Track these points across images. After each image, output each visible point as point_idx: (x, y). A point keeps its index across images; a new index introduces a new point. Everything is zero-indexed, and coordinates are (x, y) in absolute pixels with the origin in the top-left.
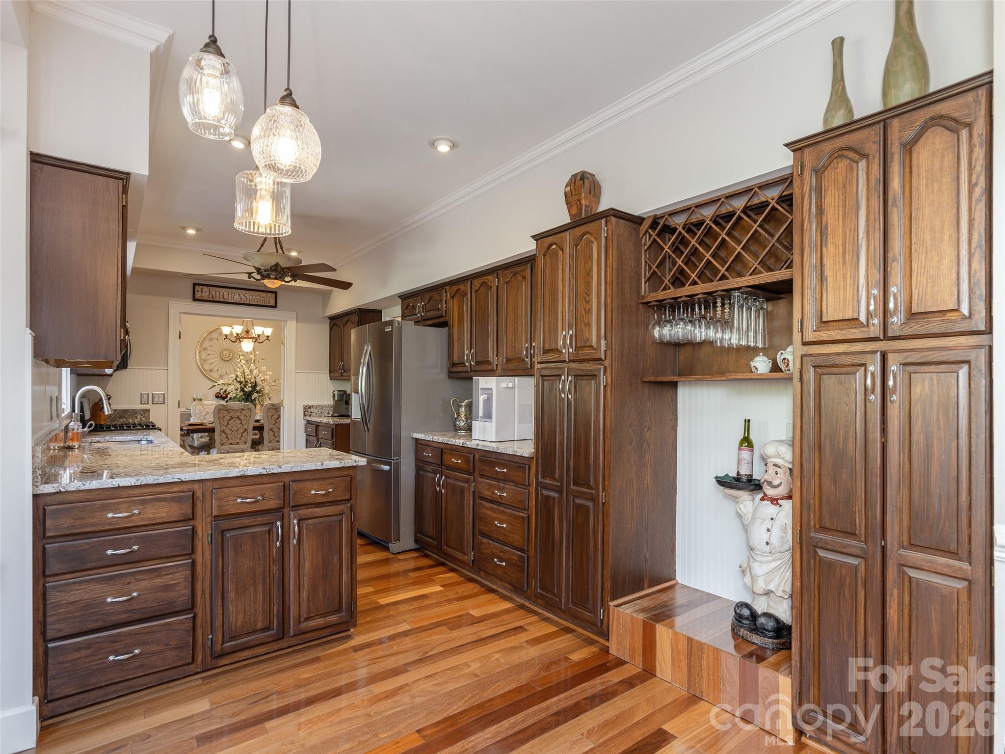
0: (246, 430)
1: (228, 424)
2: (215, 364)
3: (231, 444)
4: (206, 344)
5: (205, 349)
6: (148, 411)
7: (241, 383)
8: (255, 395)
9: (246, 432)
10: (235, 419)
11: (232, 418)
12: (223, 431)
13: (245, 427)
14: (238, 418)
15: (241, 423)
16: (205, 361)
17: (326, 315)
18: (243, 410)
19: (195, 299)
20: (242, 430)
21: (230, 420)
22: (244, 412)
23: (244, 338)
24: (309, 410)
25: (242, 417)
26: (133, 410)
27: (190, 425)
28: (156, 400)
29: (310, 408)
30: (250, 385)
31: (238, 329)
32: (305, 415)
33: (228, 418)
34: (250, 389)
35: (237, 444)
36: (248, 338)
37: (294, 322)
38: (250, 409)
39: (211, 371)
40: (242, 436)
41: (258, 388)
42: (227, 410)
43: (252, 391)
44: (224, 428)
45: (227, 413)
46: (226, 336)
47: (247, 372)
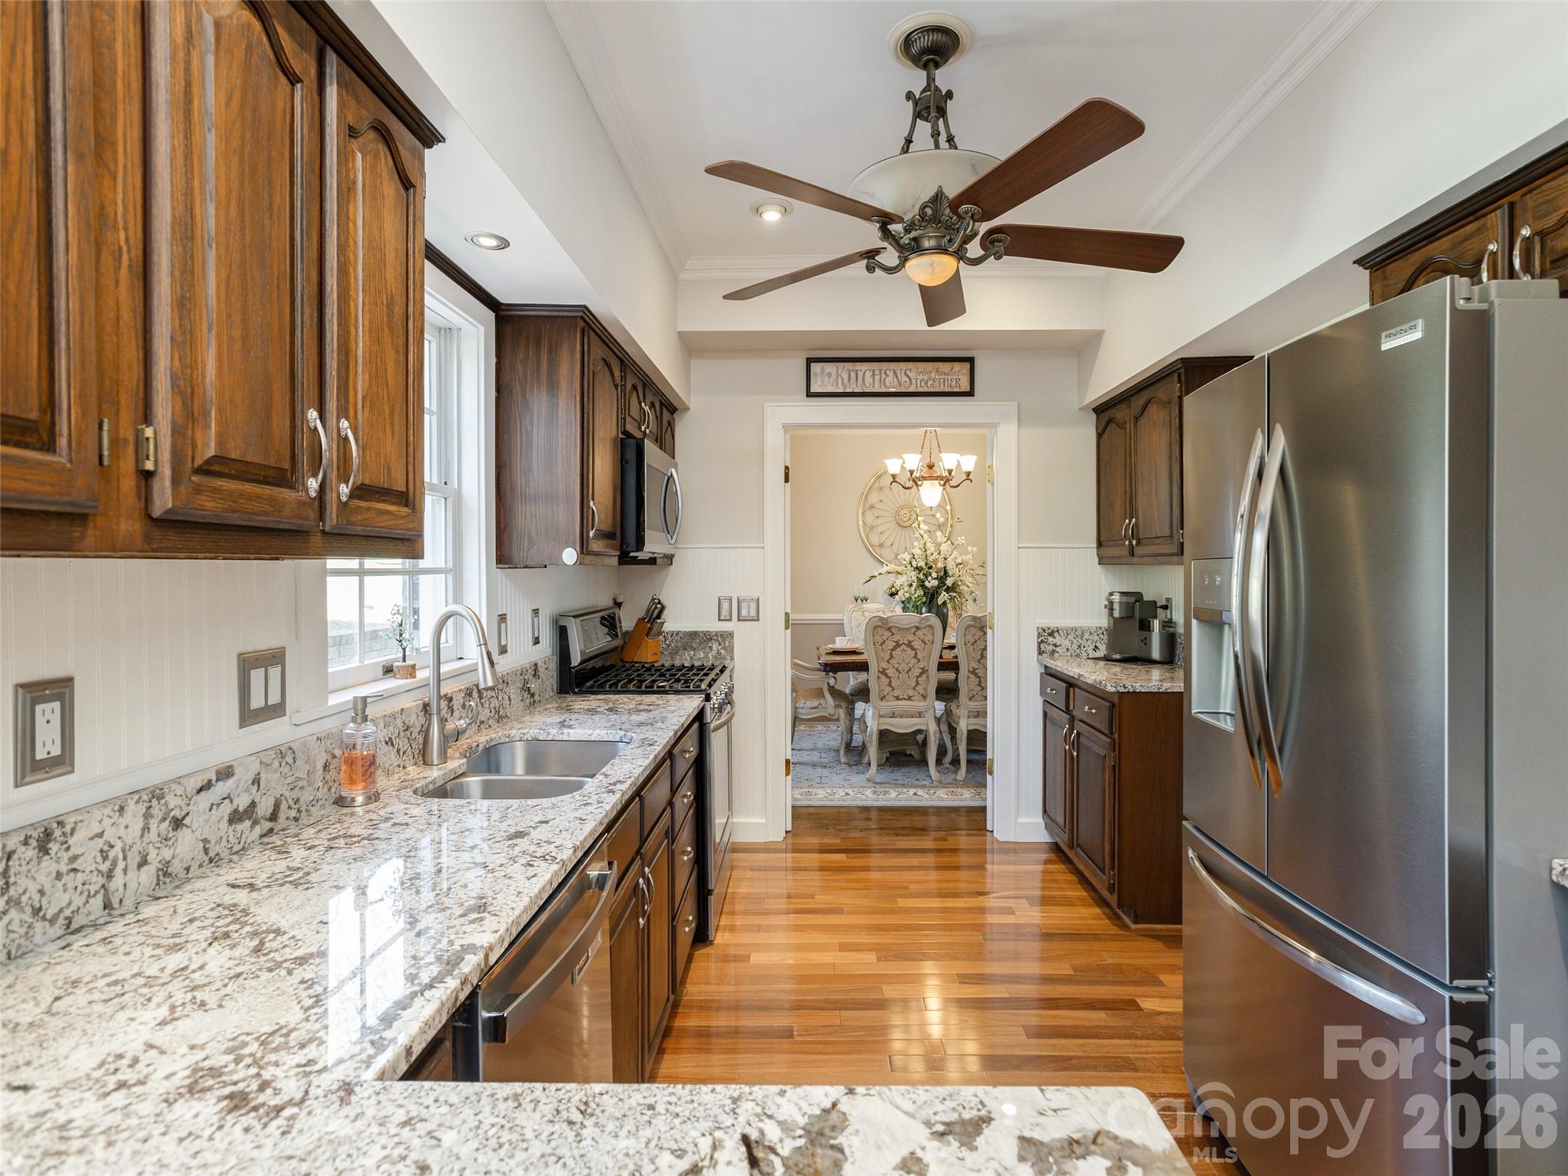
0: (924, 671)
1: (892, 657)
2: (885, 535)
3: (897, 698)
4: (874, 498)
5: (872, 507)
6: (731, 635)
7: (919, 569)
8: (943, 597)
9: (924, 676)
10: (904, 647)
11: (898, 645)
12: (883, 672)
13: (922, 664)
14: (909, 645)
15: (915, 656)
16: (872, 528)
17: (1086, 402)
18: (918, 628)
19: (810, 394)
20: (917, 671)
21: (895, 648)
22: (919, 633)
23: (924, 478)
24: (1051, 639)
25: (916, 644)
26: (705, 633)
27: (836, 653)
28: (744, 613)
29: (1051, 634)
30: (934, 575)
31: (913, 461)
32: (1040, 652)
33: (890, 645)
34: (935, 583)
35: (910, 698)
36: (931, 478)
37: (1014, 426)
38: (931, 627)
39: (881, 545)
40: (917, 683)
41: (949, 582)
42: (889, 629)
43: (939, 587)
44: (885, 665)
45: (887, 634)
46: (894, 476)
47: (931, 548)
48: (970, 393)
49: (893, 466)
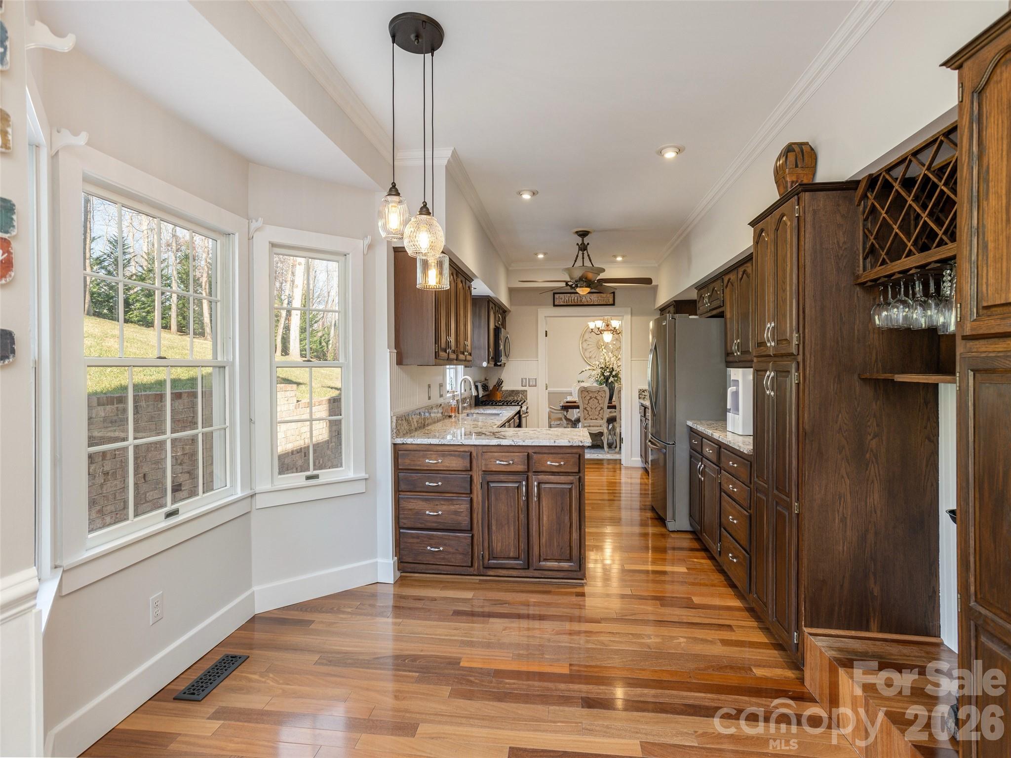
0: (602, 408)
1: (589, 403)
2: (592, 353)
3: (591, 419)
4: (586, 337)
5: (586, 340)
6: (526, 391)
7: (602, 368)
8: (611, 379)
9: (602, 411)
10: (593, 399)
11: (591, 398)
12: (585, 409)
13: (601, 406)
14: (596, 398)
15: (598, 402)
16: (586, 350)
17: (656, 307)
18: (599, 391)
19: (555, 305)
20: (599, 409)
21: (590, 399)
22: (600, 393)
23: (605, 330)
24: (643, 393)
25: (598, 398)
26: (517, 391)
27: (567, 402)
28: (531, 383)
29: (643, 392)
30: (608, 370)
31: (600, 324)
32: (640, 398)
33: (589, 398)
34: (608, 374)
35: (596, 419)
36: (607, 330)
37: (630, 316)
38: (604, 391)
39: (590, 358)
40: (599, 413)
41: (614, 373)
42: (587, 392)
43: (610, 375)
44: (586, 406)
45: (587, 393)
46: (592, 329)
47: (607, 359)
48: (613, 304)
49: (592, 325)
